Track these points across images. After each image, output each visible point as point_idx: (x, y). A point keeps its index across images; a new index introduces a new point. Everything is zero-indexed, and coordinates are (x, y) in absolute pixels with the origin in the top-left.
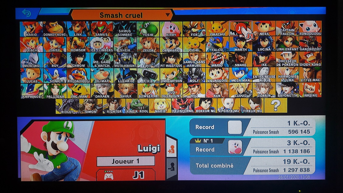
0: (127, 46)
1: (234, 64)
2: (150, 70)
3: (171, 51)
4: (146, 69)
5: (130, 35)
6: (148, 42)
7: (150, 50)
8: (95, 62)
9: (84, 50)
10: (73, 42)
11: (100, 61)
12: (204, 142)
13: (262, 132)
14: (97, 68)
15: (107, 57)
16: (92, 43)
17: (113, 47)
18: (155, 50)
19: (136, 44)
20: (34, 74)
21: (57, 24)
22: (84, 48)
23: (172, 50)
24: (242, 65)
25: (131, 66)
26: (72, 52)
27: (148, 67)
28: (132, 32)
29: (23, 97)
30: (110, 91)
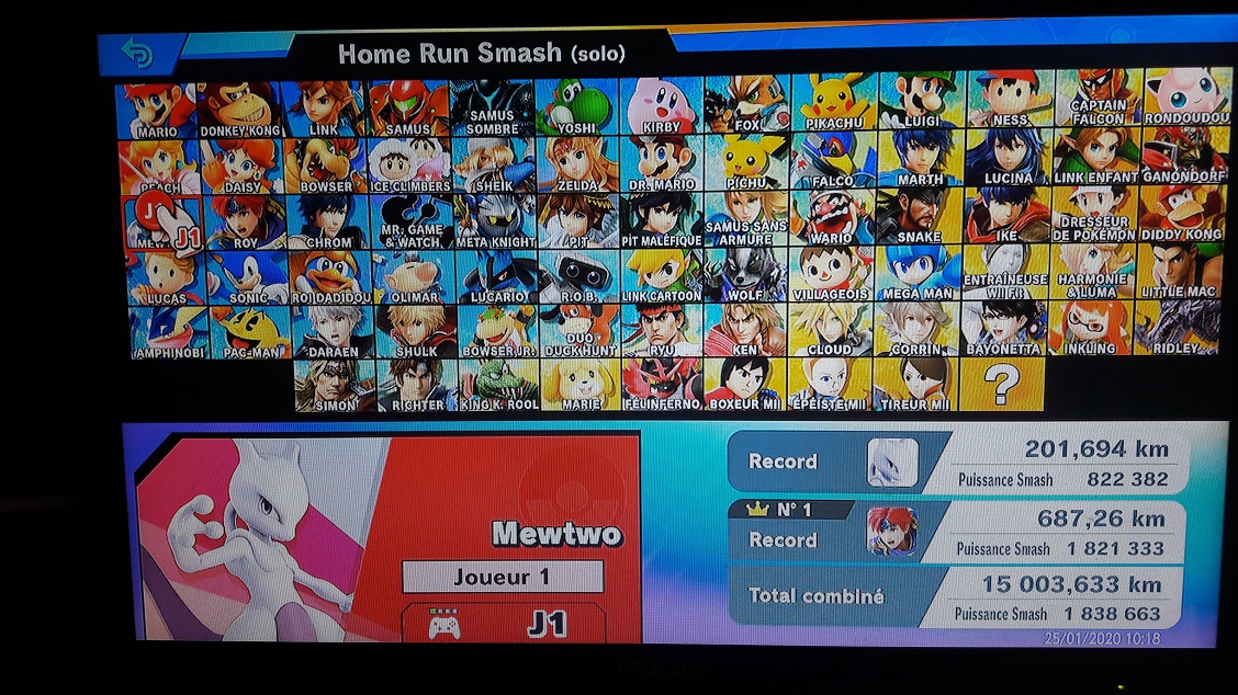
0: (503, 169)
1: (893, 231)
2: (582, 257)
3: (659, 186)
4: (572, 255)
5: (511, 130)
6: (579, 156)
7: (585, 186)
8: (386, 230)
9: (348, 187)
10: (308, 157)
11: (404, 224)
12: (780, 514)
13: (992, 481)
14: (397, 251)
15: (429, 211)
16: (374, 158)
17: (451, 175)
18: (602, 184)
19: (535, 163)
20: (172, 273)
21: (248, 90)
22: (348, 179)
23: (665, 182)
24: (924, 236)
25: (516, 242)
26: (304, 195)
27: (575, 247)
28: (518, 117)
29: (138, 354)
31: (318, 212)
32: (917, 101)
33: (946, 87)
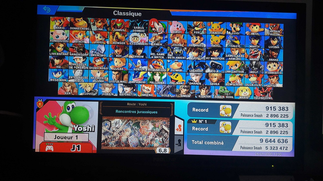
18: (183, 45)
21: (82, 19)
32: (234, 29)
33: (241, 26)
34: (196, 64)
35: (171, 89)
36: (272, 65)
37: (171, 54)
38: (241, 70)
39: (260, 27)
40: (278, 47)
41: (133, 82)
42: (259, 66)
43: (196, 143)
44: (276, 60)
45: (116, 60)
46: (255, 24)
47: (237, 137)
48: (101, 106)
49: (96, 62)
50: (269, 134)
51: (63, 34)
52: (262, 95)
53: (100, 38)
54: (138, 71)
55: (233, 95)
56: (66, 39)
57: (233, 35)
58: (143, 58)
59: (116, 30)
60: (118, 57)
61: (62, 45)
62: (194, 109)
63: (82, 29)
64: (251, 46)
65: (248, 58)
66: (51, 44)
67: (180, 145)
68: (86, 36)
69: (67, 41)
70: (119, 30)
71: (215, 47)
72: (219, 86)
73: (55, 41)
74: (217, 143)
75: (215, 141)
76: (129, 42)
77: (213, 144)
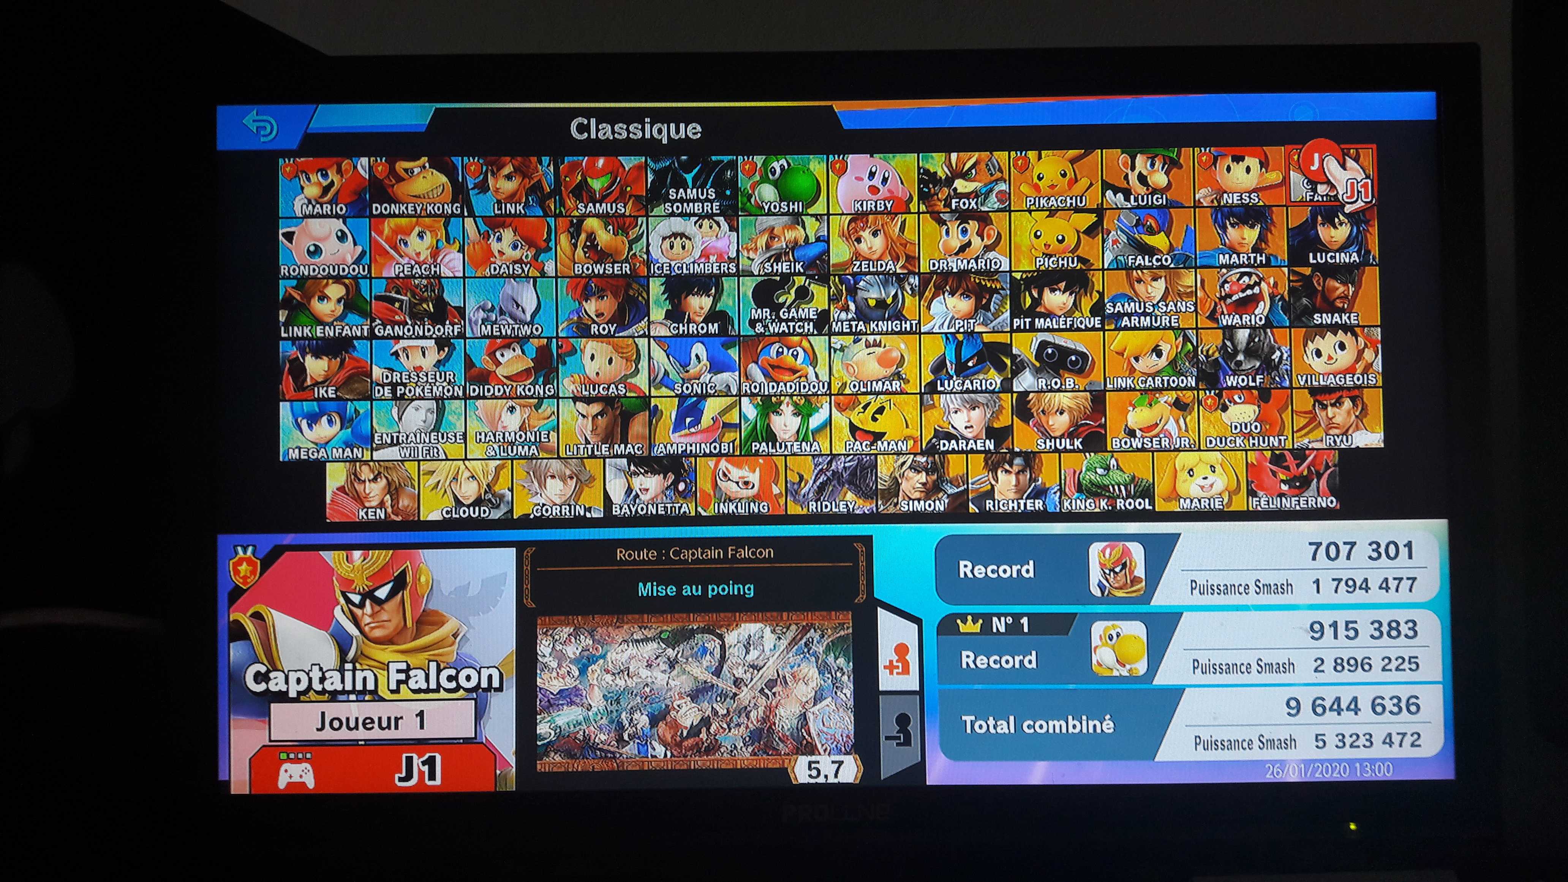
1: (1309, 312)
3: (963, 265)
7: (882, 266)
8: (757, 314)
9: (626, 268)
10: (583, 236)
11: (776, 308)
13: (1228, 589)
21: (427, 166)
30: (996, 426)
31: (683, 296)
32: (1142, 179)
33: (1172, 165)
34: (966, 353)
35: (853, 474)
36: (1327, 343)
37: (846, 309)
38: (1180, 374)
39: (1264, 164)
40: (1355, 257)
41: (671, 450)
42: (1266, 349)
43: (981, 727)
44: (1349, 318)
45: (591, 346)
46: (1238, 150)
47: (1175, 694)
48: (527, 568)
49: (498, 364)
50: (1329, 674)
51: (342, 237)
52: (1285, 488)
53: (515, 247)
54: (696, 395)
55: (1147, 492)
56: (357, 262)
57: (1139, 207)
58: (715, 335)
59: (586, 207)
60: (600, 336)
61: (335, 291)
62: (966, 566)
63: (430, 208)
64: (1223, 259)
65: (1212, 317)
66: (285, 287)
67: (907, 742)
68: (448, 240)
69: (359, 270)
70: (602, 208)
71: (1054, 270)
72: (1079, 451)
73: (306, 273)
74: (1084, 723)
75: (1070, 718)
76: (648, 263)
77: (1064, 730)
